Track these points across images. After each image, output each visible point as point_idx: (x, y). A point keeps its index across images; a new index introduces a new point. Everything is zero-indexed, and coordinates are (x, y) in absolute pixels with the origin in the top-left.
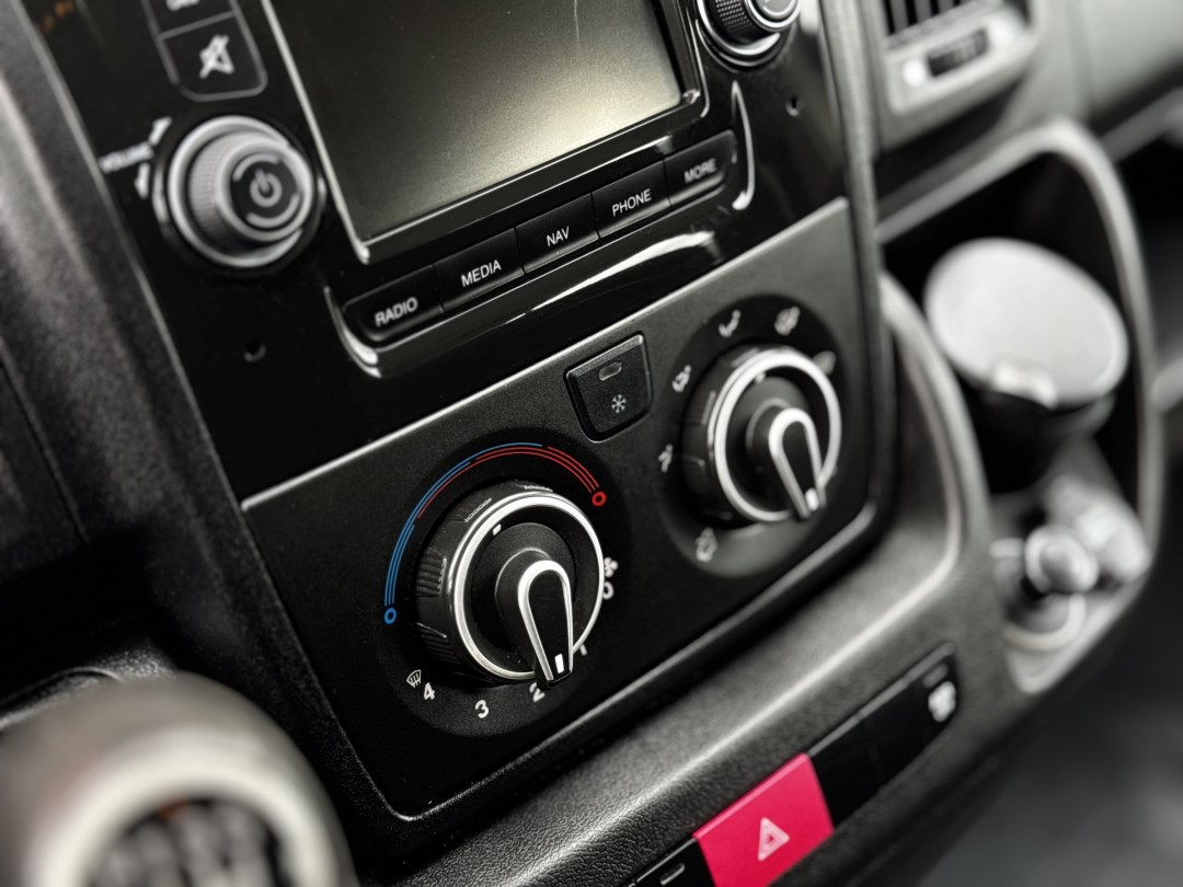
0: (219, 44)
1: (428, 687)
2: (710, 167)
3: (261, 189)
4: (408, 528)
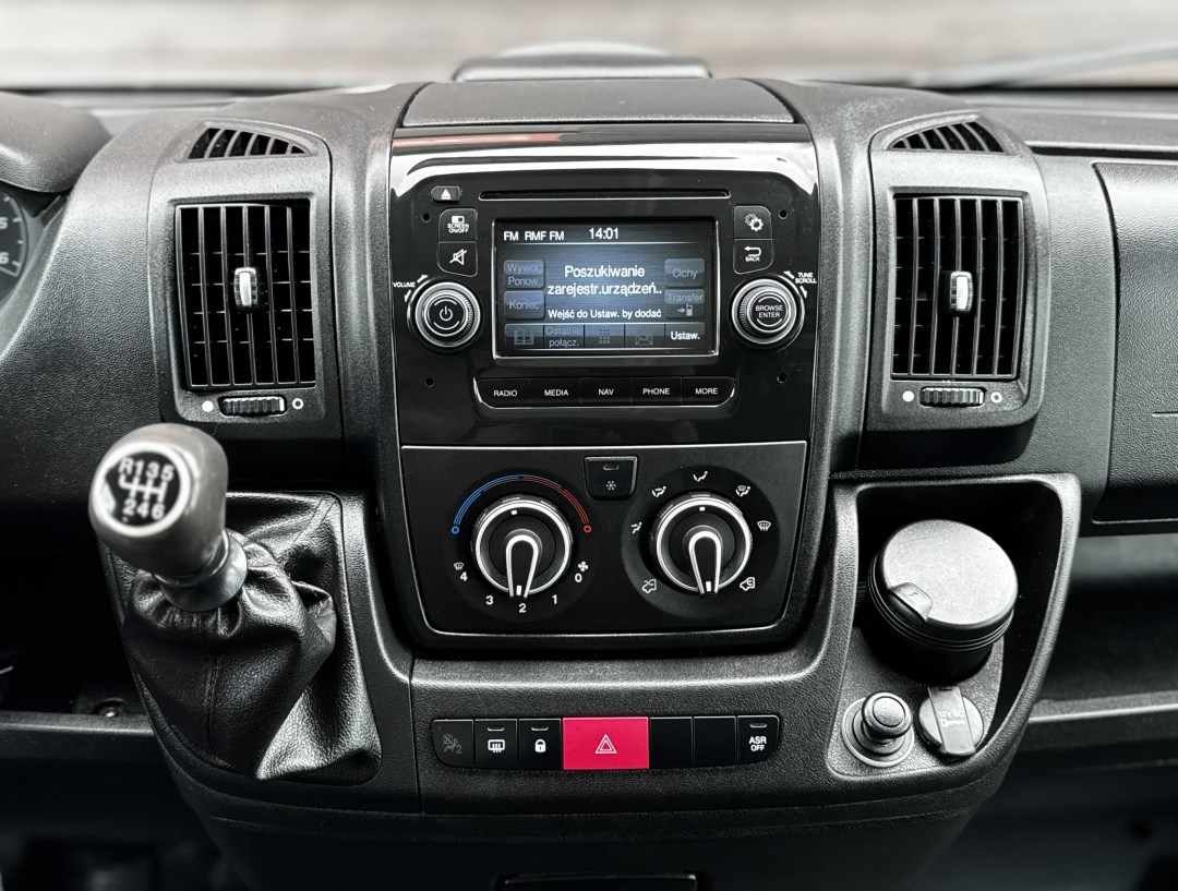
0: (463, 252)
1: (465, 574)
2: (713, 391)
3: (443, 313)
4: (476, 494)
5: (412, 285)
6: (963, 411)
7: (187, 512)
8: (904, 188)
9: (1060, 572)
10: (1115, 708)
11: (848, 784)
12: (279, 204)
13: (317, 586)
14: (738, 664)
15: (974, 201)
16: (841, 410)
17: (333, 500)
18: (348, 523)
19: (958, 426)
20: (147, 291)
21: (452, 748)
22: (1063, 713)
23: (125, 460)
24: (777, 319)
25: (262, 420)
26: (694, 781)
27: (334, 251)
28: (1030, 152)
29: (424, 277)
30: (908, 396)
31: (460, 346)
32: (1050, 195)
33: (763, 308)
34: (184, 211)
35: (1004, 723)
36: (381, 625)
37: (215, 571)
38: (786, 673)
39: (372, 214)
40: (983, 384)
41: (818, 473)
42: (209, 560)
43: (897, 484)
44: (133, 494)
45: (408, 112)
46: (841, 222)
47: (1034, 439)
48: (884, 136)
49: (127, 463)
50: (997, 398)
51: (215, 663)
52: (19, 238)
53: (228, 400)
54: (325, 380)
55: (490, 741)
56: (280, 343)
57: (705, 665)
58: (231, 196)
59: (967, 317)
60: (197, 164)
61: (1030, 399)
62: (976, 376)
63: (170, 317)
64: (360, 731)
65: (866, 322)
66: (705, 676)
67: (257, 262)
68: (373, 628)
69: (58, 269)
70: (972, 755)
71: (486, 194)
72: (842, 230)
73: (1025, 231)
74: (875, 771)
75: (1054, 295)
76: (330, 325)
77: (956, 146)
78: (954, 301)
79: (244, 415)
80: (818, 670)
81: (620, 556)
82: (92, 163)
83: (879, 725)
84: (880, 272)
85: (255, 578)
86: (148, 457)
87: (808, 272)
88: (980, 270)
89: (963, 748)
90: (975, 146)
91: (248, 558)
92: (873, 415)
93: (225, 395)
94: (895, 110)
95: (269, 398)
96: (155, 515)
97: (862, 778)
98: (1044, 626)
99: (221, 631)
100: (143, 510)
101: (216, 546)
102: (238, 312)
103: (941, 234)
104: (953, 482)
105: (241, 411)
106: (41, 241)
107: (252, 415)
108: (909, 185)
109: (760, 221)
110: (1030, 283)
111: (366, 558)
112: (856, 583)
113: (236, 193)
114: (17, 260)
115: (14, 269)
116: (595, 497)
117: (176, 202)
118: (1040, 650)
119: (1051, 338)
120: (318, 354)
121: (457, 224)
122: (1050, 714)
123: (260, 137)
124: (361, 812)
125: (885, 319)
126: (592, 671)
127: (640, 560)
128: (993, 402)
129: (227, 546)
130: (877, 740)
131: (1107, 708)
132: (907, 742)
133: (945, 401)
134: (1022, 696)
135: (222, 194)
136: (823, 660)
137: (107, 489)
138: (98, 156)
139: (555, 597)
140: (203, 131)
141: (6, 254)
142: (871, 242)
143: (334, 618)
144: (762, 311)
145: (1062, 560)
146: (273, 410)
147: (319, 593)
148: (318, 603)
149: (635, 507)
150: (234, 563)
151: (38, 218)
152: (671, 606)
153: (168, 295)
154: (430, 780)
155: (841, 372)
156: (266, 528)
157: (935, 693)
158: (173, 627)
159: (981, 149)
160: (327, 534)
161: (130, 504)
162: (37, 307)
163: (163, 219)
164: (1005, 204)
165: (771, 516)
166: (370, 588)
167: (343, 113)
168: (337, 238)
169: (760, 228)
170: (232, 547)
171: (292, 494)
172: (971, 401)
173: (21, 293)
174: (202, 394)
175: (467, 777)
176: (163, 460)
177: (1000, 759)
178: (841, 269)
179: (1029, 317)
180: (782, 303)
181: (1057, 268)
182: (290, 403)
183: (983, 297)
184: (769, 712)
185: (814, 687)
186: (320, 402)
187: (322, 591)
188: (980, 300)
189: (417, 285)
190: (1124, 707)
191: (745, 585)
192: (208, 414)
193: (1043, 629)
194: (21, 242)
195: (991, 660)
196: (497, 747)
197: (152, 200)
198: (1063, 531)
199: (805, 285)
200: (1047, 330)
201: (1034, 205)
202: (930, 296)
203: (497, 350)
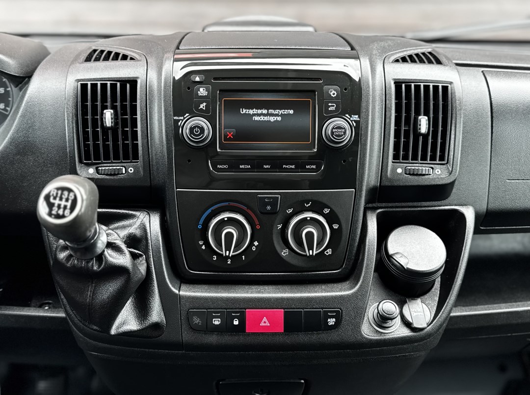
0: (205, 104)
2: (314, 167)
3: (196, 130)
4: (209, 211)
5: (182, 118)
6: (423, 177)
7: (80, 214)
8: (399, 79)
9: (465, 249)
10: (490, 310)
11: (371, 340)
12: (124, 82)
13: (139, 251)
14: (323, 287)
15: (429, 85)
16: (370, 176)
17: (147, 213)
18: (152, 223)
19: (421, 184)
20: (65, 120)
21: (197, 322)
22: (466, 312)
23: (53, 190)
24: (342, 135)
25: (115, 177)
26: (303, 338)
27: (148, 103)
28: (454, 65)
29: (187, 115)
30: (399, 171)
31: (203, 145)
32: (463, 84)
33: (336, 130)
34: (81, 84)
35: (440, 314)
36: (166, 268)
37: (93, 241)
38: (344, 291)
39: (165, 87)
40: (432, 166)
41: (359, 204)
42: (90, 236)
43: (394, 209)
44: (56, 205)
45: (182, 43)
46: (371, 94)
47: (454, 190)
48: (390, 56)
49: (54, 191)
50: (438, 172)
51: (92, 283)
52: (10, 97)
53: (100, 168)
54: (143, 159)
55: (214, 319)
56: (123, 143)
57: (309, 287)
58: (103, 78)
59: (425, 136)
60: (88, 64)
61: (453, 173)
62: (429, 162)
63: (75, 131)
64: (156, 314)
65: (381, 138)
66: (309, 292)
67: (114, 108)
68: (163, 269)
69: (26, 110)
70: (425, 328)
71: (215, 79)
72: (371, 97)
73: (451, 99)
74: (383, 335)
75: (464, 127)
76: (146, 135)
77: (422, 61)
78: (420, 129)
79: (107, 175)
80: (358, 290)
81: (272, 239)
82: (42, 64)
83: (385, 314)
84: (387, 116)
85: (110, 245)
86: (63, 189)
87: (357, 115)
88: (432, 115)
89: (422, 325)
90: (430, 62)
91: (108, 236)
92: (384, 179)
93: (99, 166)
94: (395, 46)
95: (118, 168)
96: (66, 214)
97: (377, 338)
98: (458, 272)
99: (95, 268)
100: (61, 212)
101: (93, 231)
102: (105, 129)
103: (415, 100)
104: (419, 209)
105: (106, 173)
106: (19, 98)
107: (111, 175)
108: (401, 78)
109: (335, 92)
110: (453, 122)
111: (160, 238)
112: (375, 252)
113: (105, 77)
114: (8, 107)
115: (7, 111)
116: (262, 213)
117: (78, 81)
118: (456, 283)
119: (462, 146)
120: (140, 148)
121: (202, 92)
122: (461, 312)
123: (116, 53)
124: (157, 350)
125: (390, 136)
126: (259, 290)
127: (281, 241)
128: (436, 174)
129: (98, 230)
130: (384, 321)
131: (486, 310)
132: (397, 322)
133: (415, 173)
134: (448, 303)
135: (98, 77)
136: (361, 285)
137: (45, 204)
138: (44, 61)
139: (243, 257)
140: (91, 50)
141: (3, 104)
142: (384, 102)
143: (145, 265)
144: (336, 132)
145: (466, 243)
146: (120, 173)
147: (139, 254)
148: (139, 258)
149: (280, 217)
150: (101, 238)
151: (18, 88)
152: (294, 261)
153: (74, 121)
154: (187, 336)
155: (370, 159)
156: (116, 225)
157: (410, 301)
158: (74, 266)
159: (433, 63)
160: (143, 228)
161: (55, 209)
162: (16, 126)
163: (72, 88)
164: (443, 87)
165: (339, 222)
166: (162, 252)
167: (153, 43)
168: (149, 97)
169: (335, 95)
170: (101, 231)
171: (128, 210)
172: (427, 173)
173: (9, 120)
174: (89, 165)
175: (203, 335)
176: (70, 190)
177: (438, 330)
178: (370, 114)
179: (453, 136)
180: (344, 128)
181: (465, 116)
182: (127, 169)
183: (433, 128)
184: (337, 309)
185: (357, 297)
186: (141, 169)
187: (140, 253)
188: (431, 129)
189: (184, 118)
190: (493, 309)
191: (327, 253)
192: (91, 174)
193: (457, 274)
194: (10, 99)
195: (434, 287)
196: (217, 322)
197: (67, 80)
198: (467, 231)
199: (355, 121)
200: (461, 142)
201: (455, 88)
202: (410, 127)
203: (219, 148)
